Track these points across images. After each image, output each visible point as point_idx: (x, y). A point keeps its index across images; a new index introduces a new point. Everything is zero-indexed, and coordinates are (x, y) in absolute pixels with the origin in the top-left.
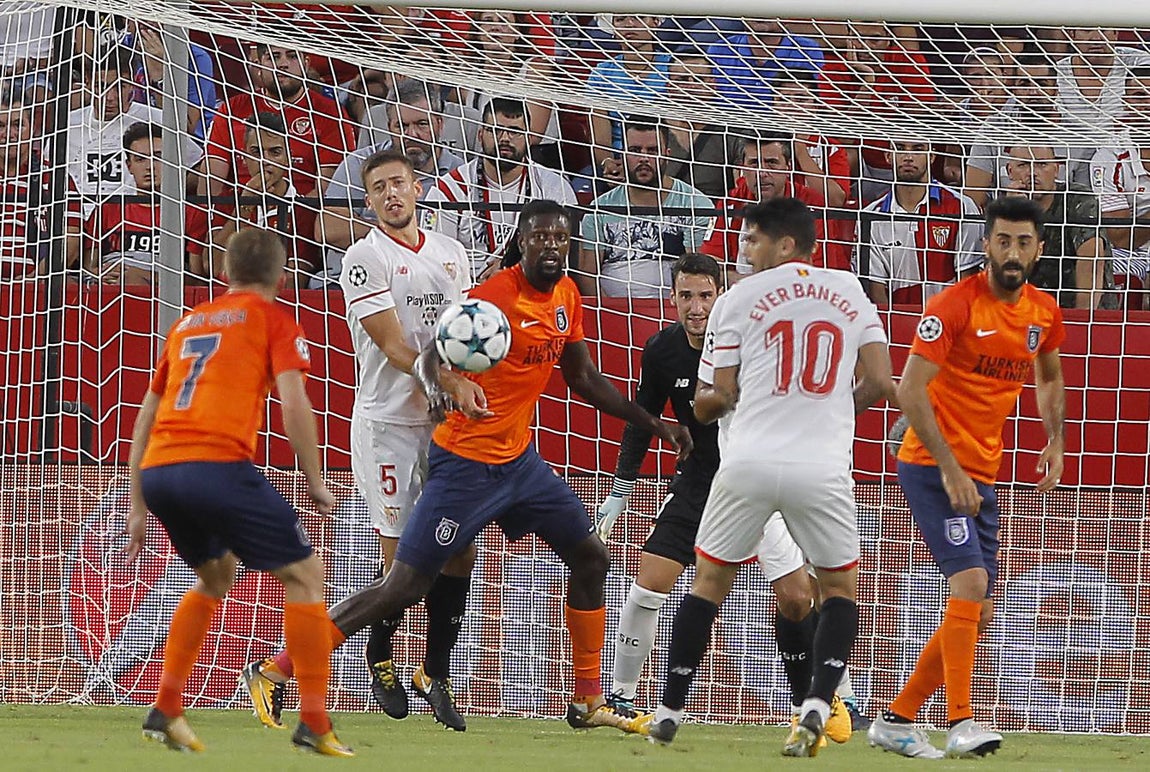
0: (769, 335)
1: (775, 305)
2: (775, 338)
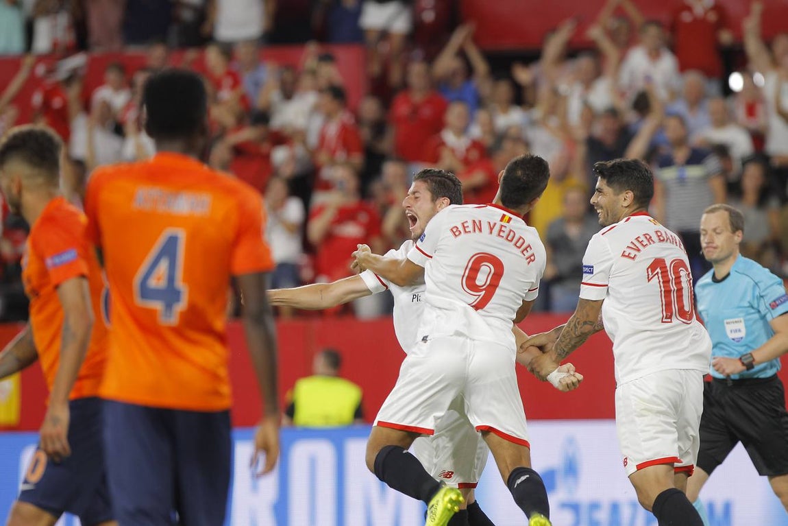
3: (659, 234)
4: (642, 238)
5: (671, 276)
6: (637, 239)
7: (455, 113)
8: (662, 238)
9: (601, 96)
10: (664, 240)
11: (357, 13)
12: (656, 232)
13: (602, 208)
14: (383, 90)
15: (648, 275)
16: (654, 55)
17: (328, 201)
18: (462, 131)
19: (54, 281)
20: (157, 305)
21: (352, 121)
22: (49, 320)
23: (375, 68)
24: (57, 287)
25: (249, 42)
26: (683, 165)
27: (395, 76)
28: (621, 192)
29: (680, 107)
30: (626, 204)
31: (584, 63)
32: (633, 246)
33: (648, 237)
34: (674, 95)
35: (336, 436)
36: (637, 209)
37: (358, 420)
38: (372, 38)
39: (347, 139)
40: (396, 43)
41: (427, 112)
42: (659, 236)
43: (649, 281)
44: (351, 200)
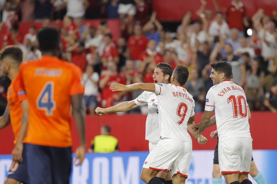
0: (229, 99)
1: (227, 91)
2: (231, 100)
3: (233, 87)
4: (226, 89)
5: (237, 101)
6: (224, 89)
7: (151, 43)
8: (234, 88)
9: (202, 37)
10: (235, 89)
11: (117, 8)
12: (232, 86)
13: (214, 79)
14: (126, 35)
15: (228, 101)
16: (220, 23)
17: (107, 74)
18: (153, 50)
19: (20, 100)
20: (45, 109)
21: (115, 46)
22: (19, 114)
23: (123, 27)
24: (21, 102)
25: (79, 18)
26: (231, 61)
27: (130, 30)
28: (220, 73)
29: (230, 41)
30: (222, 77)
31: (196, 26)
32: (222, 92)
33: (229, 88)
34: (227, 36)
35: (109, 156)
36: (226, 79)
37: (117, 150)
38: (122, 17)
39: (113, 52)
40: (130, 18)
41: (141, 42)
42: (233, 88)
43: (228, 103)
44: (114, 73)
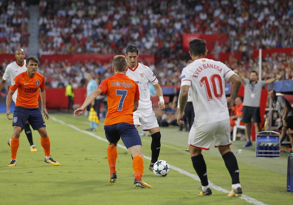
1: (200, 72)
6: (197, 70)
15: (201, 84)
32: (196, 73)
